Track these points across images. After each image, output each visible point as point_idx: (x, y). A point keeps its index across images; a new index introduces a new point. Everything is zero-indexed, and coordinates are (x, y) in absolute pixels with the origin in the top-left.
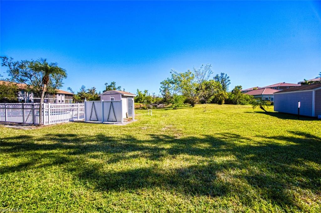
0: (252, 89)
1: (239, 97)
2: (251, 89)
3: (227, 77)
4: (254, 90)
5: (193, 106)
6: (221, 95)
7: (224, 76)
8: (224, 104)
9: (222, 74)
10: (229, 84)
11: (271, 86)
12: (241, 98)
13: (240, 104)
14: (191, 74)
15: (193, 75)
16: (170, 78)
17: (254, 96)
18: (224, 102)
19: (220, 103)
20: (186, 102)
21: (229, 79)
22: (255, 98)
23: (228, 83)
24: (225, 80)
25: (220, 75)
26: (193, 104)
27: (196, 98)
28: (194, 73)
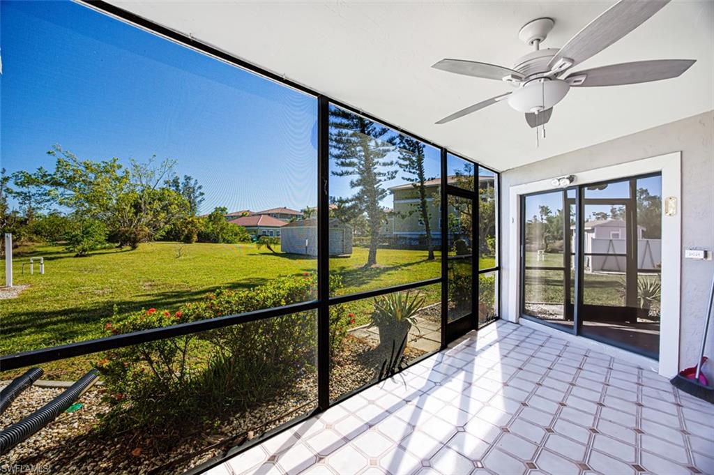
0: (241, 214)
1: (222, 229)
2: (238, 213)
3: (197, 186)
4: (243, 215)
5: (134, 247)
6: (189, 223)
7: (192, 182)
8: (196, 242)
9: (188, 178)
10: (201, 201)
12: (225, 231)
13: (224, 241)
14: (123, 169)
15: (127, 172)
17: (246, 227)
18: (195, 238)
19: (188, 240)
20: (112, 238)
21: (202, 191)
22: (249, 232)
23: (199, 199)
24: (193, 192)
25: (182, 180)
26: (133, 242)
27: (142, 230)
28: (128, 170)
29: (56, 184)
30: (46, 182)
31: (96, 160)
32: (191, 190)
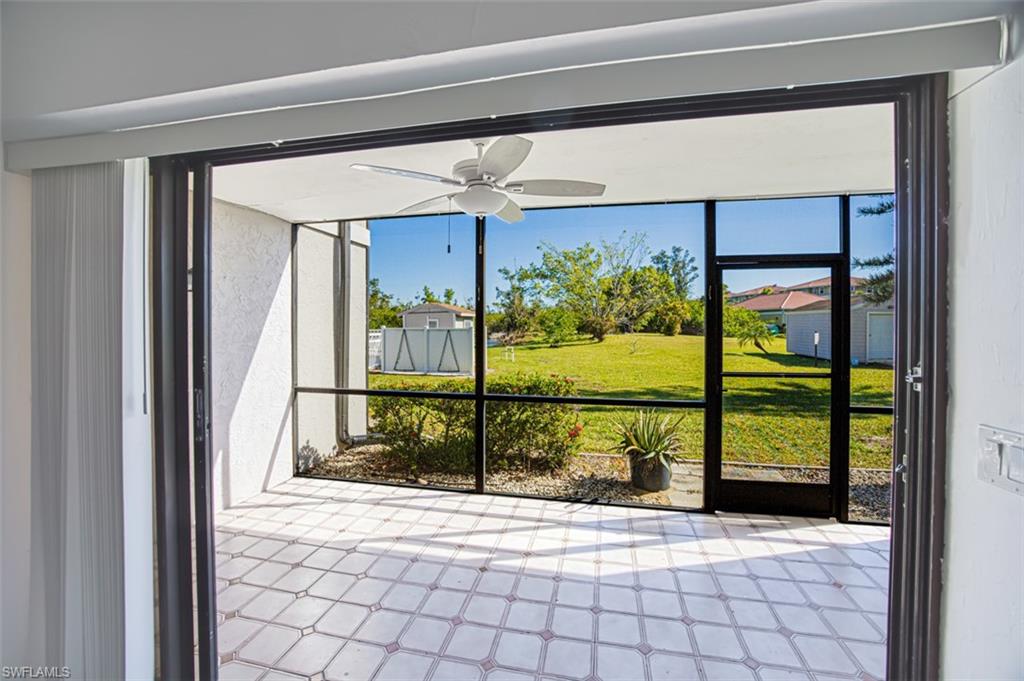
0: (760, 292)
2: (756, 290)
3: (689, 258)
4: (764, 294)
5: (601, 340)
6: (670, 309)
7: (682, 254)
8: (680, 334)
9: (677, 250)
10: (693, 278)
11: (810, 286)
14: (594, 254)
15: (599, 256)
16: (539, 263)
17: (759, 311)
18: (678, 328)
19: (669, 331)
20: (582, 328)
21: (694, 264)
22: (763, 319)
23: (691, 275)
24: (683, 267)
25: (669, 253)
26: (599, 334)
27: (608, 320)
28: (600, 253)
29: (544, 277)
30: (537, 276)
31: (572, 248)
32: (681, 265)
